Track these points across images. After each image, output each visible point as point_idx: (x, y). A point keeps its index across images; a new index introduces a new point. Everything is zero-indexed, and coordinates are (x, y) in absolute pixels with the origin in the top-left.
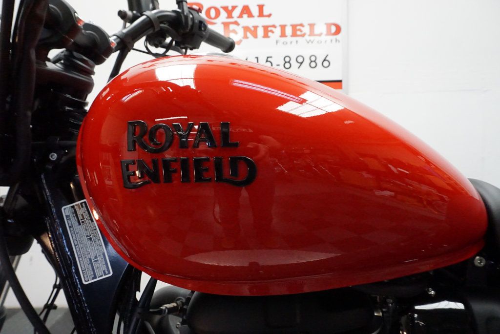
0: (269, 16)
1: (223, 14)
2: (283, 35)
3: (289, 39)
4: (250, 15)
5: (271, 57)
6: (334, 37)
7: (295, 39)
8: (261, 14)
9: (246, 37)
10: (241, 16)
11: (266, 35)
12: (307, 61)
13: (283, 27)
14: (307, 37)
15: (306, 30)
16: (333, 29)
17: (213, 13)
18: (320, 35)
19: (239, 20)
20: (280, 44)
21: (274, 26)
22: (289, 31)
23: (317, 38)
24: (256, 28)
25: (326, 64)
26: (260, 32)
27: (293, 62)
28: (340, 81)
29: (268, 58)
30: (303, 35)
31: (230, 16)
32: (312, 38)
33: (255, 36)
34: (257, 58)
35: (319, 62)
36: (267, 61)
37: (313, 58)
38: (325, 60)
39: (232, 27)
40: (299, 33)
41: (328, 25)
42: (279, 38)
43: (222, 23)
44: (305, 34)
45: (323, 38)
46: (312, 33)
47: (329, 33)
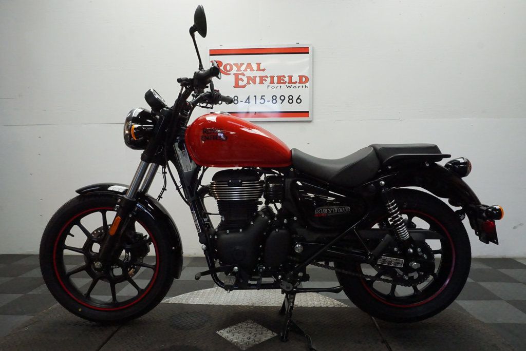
0: (264, 70)
1: (235, 69)
2: (272, 82)
3: (275, 85)
4: (252, 70)
5: (264, 96)
6: (304, 85)
7: (279, 85)
8: (259, 69)
9: (248, 83)
10: (246, 70)
11: (261, 83)
12: (287, 99)
13: (272, 77)
14: (287, 84)
15: (287, 79)
16: (304, 79)
17: (228, 68)
18: (295, 83)
19: (245, 73)
20: (270, 88)
21: (267, 77)
22: (276, 80)
23: (293, 85)
24: (255, 77)
25: (299, 101)
26: (258, 80)
27: (278, 99)
28: (308, 112)
29: (262, 96)
30: (285, 83)
31: (239, 70)
32: (290, 85)
33: (255, 83)
34: (255, 96)
35: (294, 99)
36: (262, 98)
37: (291, 97)
38: (298, 98)
39: (240, 77)
40: (282, 81)
41: (301, 77)
42: (269, 84)
43: (234, 74)
44: (286, 82)
45: (297, 85)
46: (290, 82)
47: (301, 82)
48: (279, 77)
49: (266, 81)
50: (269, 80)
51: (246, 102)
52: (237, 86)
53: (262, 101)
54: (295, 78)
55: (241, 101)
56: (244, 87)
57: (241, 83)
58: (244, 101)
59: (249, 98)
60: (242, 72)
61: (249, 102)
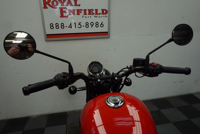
0: (79, 5)
1: (60, 4)
2: (85, 14)
3: (87, 16)
5: (81, 23)
6: (105, 15)
7: (90, 16)
8: (76, 5)
9: (70, 14)
10: (67, 5)
11: (78, 14)
12: (95, 24)
13: (85, 10)
14: (94, 15)
15: (94, 12)
16: (105, 12)
17: (55, 3)
18: (100, 14)
19: (67, 7)
20: (84, 17)
21: (82, 10)
22: (87, 12)
23: (99, 15)
24: (74, 10)
25: (102, 26)
26: (76, 12)
27: (89, 25)
28: (107, 32)
29: (79, 23)
31: (62, 5)
32: (97, 15)
33: (74, 14)
34: (75, 23)
35: (99, 25)
36: (79, 24)
37: (97, 23)
38: (101, 24)
39: (64, 10)
40: (91, 13)
41: (103, 10)
42: (84, 15)
43: (59, 8)
44: (94, 13)
45: (101, 15)
46: (97, 13)
47: (103, 13)
48: (89, 10)
49: (81, 13)
50: (83, 12)
51: (69, 27)
52: (62, 16)
53: (80, 26)
54: (100, 11)
55: (66, 27)
56: (67, 17)
57: (65, 14)
58: (68, 27)
59: (71, 24)
60: (65, 6)
61: (71, 27)
